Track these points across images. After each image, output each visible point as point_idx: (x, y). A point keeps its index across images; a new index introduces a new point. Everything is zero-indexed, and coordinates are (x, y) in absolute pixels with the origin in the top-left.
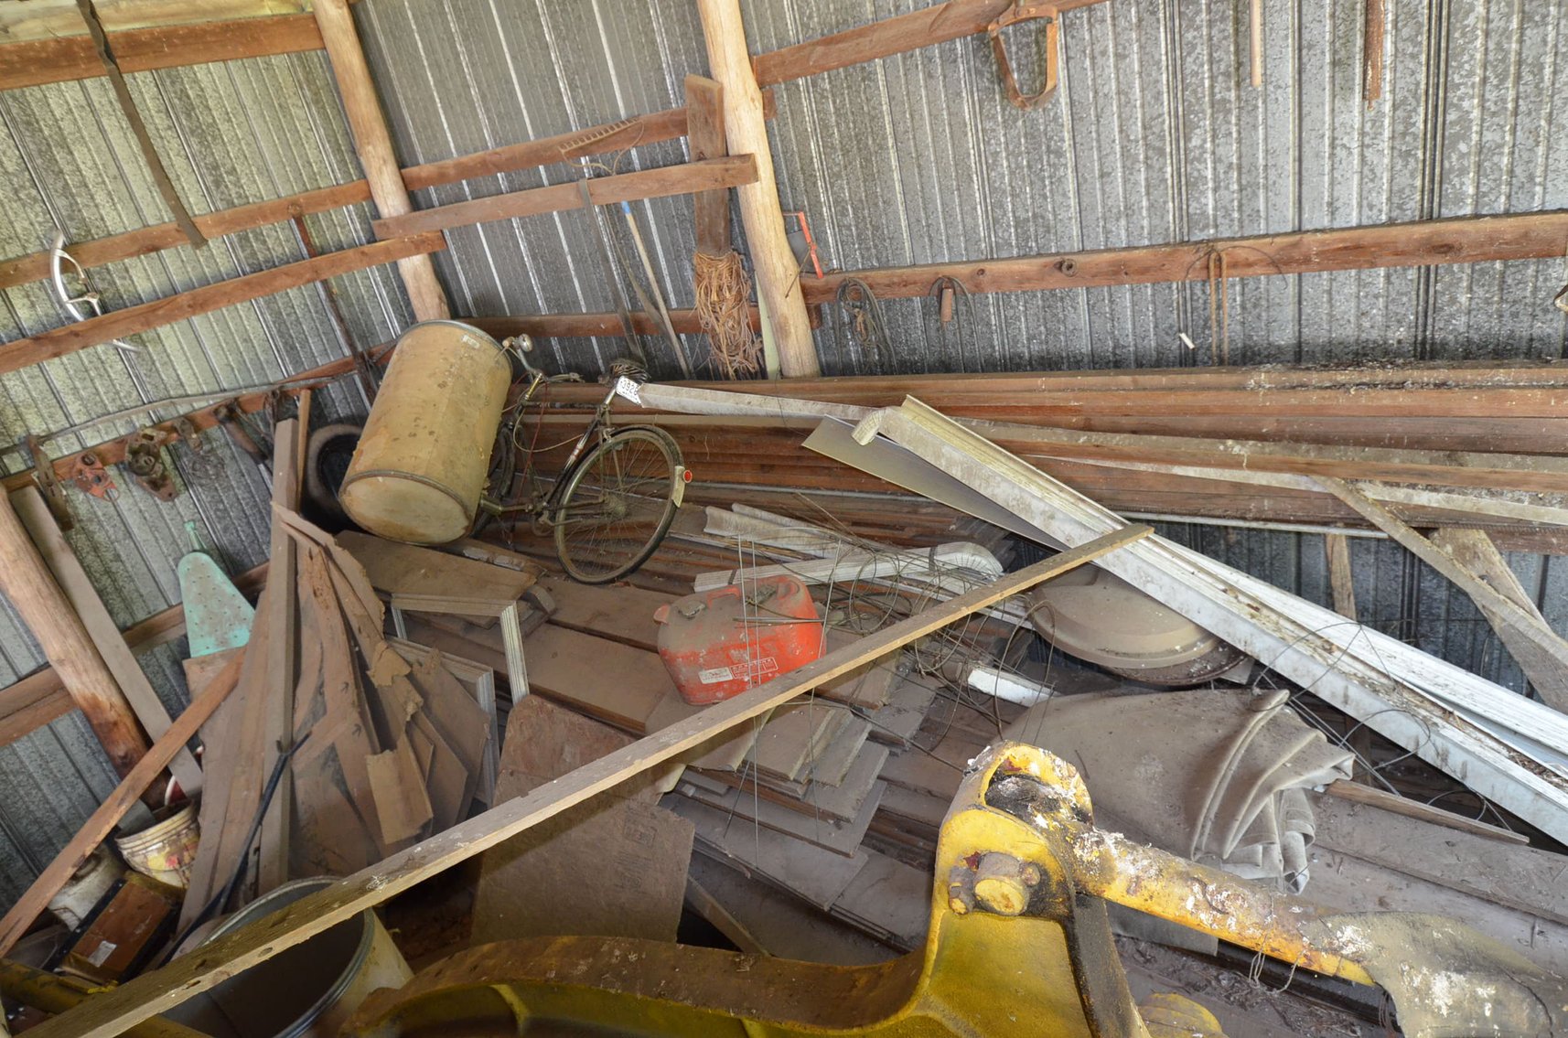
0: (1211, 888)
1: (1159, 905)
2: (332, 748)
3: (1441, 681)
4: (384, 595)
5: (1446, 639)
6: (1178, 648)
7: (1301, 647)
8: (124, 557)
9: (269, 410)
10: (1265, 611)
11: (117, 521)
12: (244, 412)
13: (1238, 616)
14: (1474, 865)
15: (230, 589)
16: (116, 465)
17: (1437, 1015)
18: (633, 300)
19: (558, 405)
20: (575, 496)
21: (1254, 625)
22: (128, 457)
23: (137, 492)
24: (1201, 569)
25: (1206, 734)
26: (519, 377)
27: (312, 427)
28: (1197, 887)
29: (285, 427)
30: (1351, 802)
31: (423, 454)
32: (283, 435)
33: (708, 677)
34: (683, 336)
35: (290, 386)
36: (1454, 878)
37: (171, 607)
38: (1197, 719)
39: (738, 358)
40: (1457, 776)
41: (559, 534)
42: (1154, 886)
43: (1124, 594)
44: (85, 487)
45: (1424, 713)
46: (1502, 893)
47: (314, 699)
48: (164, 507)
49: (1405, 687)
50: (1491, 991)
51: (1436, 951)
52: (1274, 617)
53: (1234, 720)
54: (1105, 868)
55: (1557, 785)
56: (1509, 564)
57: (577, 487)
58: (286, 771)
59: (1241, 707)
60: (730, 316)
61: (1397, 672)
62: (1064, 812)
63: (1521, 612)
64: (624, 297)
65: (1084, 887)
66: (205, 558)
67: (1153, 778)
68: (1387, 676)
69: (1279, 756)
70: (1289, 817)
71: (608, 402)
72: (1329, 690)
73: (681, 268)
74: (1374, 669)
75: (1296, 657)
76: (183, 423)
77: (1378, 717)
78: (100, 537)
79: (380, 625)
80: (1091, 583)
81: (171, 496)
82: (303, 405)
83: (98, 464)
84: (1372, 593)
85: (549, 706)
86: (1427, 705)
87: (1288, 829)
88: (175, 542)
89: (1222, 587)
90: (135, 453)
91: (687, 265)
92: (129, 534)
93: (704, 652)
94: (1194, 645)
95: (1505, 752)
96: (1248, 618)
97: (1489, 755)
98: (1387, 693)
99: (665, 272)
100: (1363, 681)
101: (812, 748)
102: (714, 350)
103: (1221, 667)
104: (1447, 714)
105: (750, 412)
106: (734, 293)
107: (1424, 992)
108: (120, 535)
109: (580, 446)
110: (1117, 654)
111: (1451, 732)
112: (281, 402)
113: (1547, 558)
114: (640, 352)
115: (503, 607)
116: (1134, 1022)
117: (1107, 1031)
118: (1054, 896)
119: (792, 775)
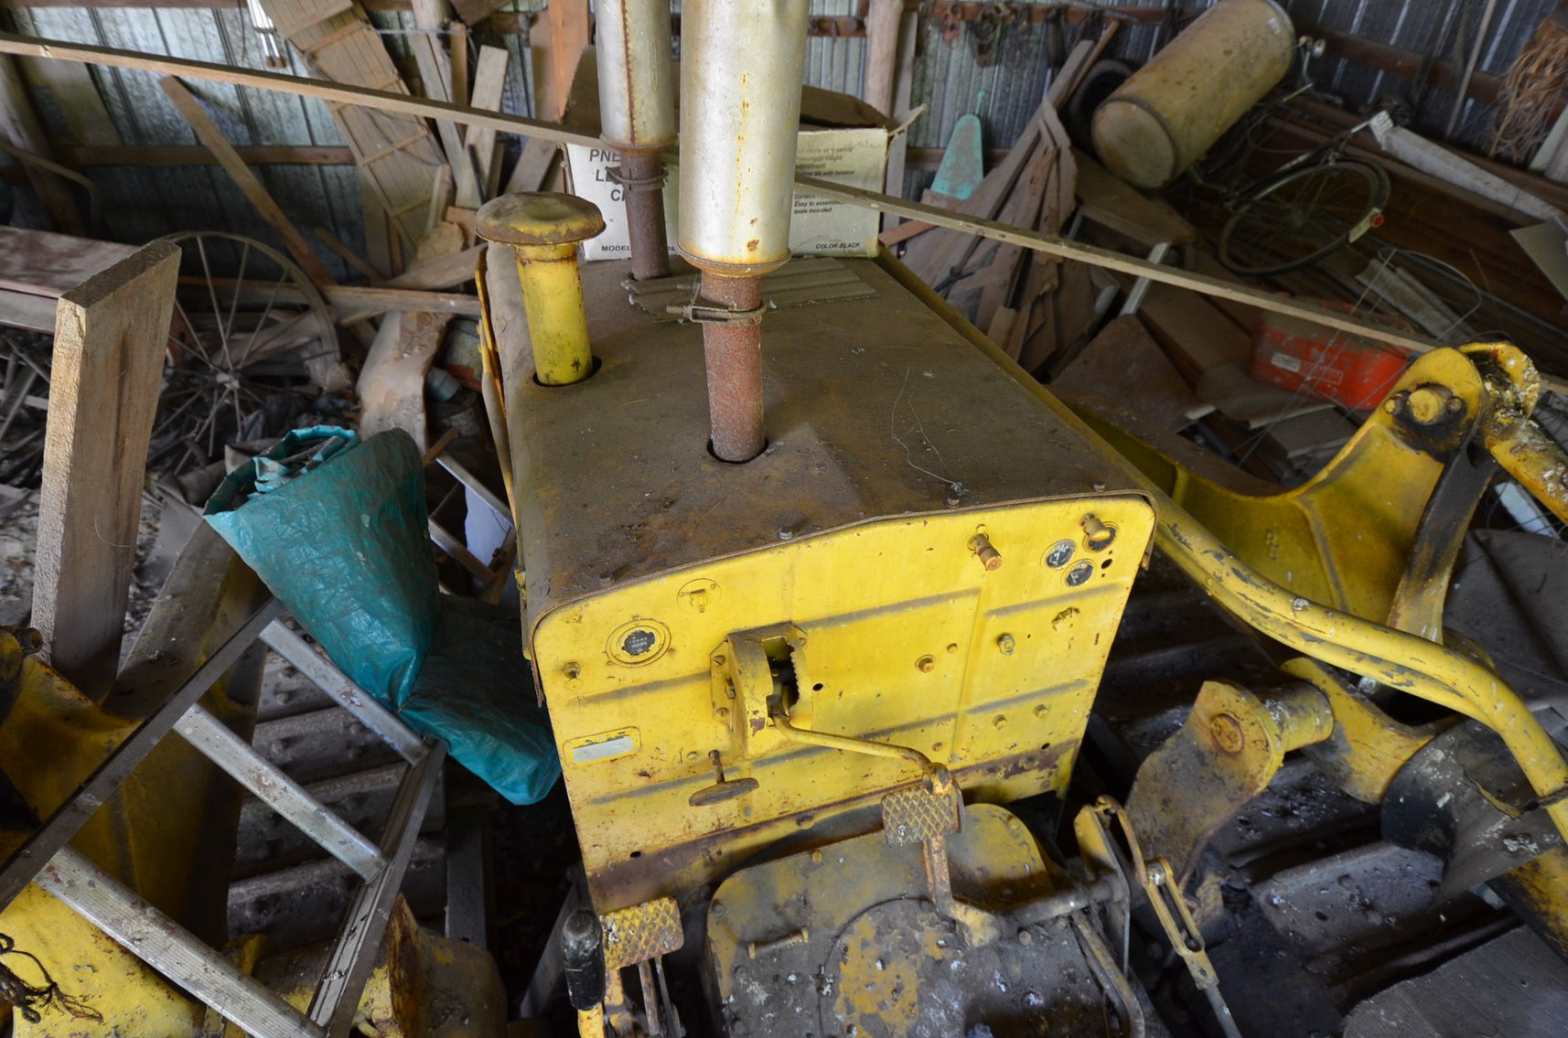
2: (981, 290)
4: (1079, 201)
8: (934, 95)
9: (1081, 28)
11: (944, 66)
12: (1066, 20)
15: (978, 155)
16: (968, 23)
18: (1448, 47)
19: (1307, 116)
20: (1267, 198)
22: (979, 18)
23: (967, 51)
26: (1289, 81)
27: (1101, 56)
28: (1561, 468)
29: (1085, 45)
31: (1176, 103)
32: (1080, 52)
33: (1279, 361)
34: (1470, 102)
35: (1108, 13)
37: (938, 147)
39: (1510, 143)
41: (1231, 223)
42: (1532, 455)
44: (942, 30)
47: (989, 253)
48: (976, 69)
54: (1507, 431)
57: (1272, 192)
58: (946, 289)
60: (1534, 97)
62: (1509, 395)
64: (1440, 42)
65: (1483, 437)
66: (977, 123)
71: (1355, 130)
73: (1520, 31)
76: (1024, 9)
78: (930, 72)
79: (1062, 219)
81: (984, 64)
82: (1106, 34)
83: (959, 16)
85: (1143, 330)
88: (966, 101)
90: (984, 18)
91: (1529, 30)
92: (945, 80)
93: (1291, 338)
99: (1501, 30)
102: (1490, 126)
105: (1481, 192)
106: (1557, 74)
108: (941, 77)
109: (1301, 159)
112: (1095, 20)
114: (1416, 97)
115: (1160, 241)
116: (1441, 577)
117: (1421, 549)
118: (1459, 430)
119: (1291, 455)
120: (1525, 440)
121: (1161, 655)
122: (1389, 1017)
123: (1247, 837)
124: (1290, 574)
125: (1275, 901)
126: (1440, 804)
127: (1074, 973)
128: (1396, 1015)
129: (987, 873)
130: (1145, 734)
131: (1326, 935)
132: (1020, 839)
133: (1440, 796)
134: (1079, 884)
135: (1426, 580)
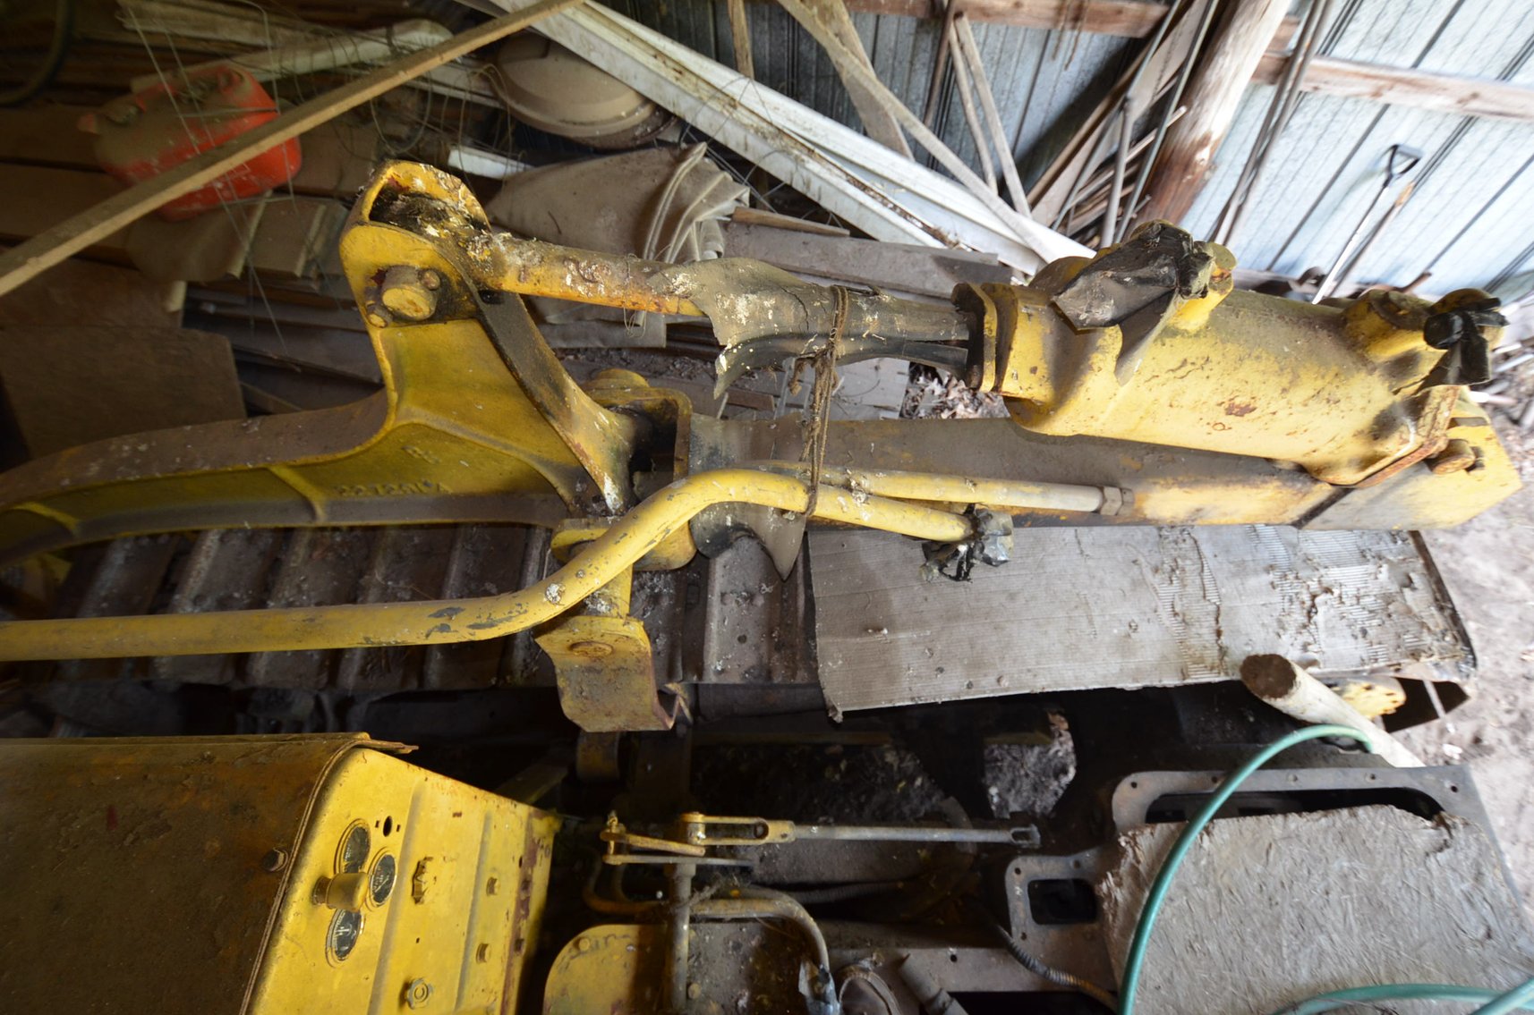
0: (583, 264)
1: (546, 286)
3: (807, 126)
5: (817, 96)
6: (623, 114)
7: (714, 104)
10: (687, 74)
13: (666, 80)
14: (818, 255)
17: (739, 325)
21: (678, 87)
24: (634, 36)
25: (647, 185)
28: (572, 266)
30: (746, 224)
36: (807, 266)
38: (639, 173)
40: (815, 199)
42: (539, 272)
43: (573, 64)
45: (796, 152)
46: (833, 271)
49: (784, 133)
50: (773, 302)
51: (740, 282)
52: (694, 79)
53: (666, 170)
54: (497, 263)
55: (873, 197)
56: (855, 24)
59: (672, 159)
61: (779, 121)
62: (455, 221)
63: (857, 61)
65: (485, 284)
67: (610, 226)
68: (771, 124)
69: (698, 194)
70: (706, 241)
72: (733, 138)
74: (764, 120)
75: (710, 113)
77: (767, 159)
80: (544, 55)
84: (768, 58)
86: (799, 146)
87: (706, 249)
89: (653, 52)
94: (635, 111)
95: (844, 177)
96: (674, 81)
97: (834, 180)
98: (773, 139)
100: (757, 131)
101: (312, 244)
103: (658, 128)
104: (811, 152)
107: (731, 311)
110: (575, 123)
111: (813, 165)
113: (878, 18)
116: (568, 387)
117: (541, 396)
118: (459, 296)
119: (298, 273)
120: (519, 262)
121: (451, 582)
122: (835, 663)
123: (660, 648)
124: (462, 462)
125: (719, 668)
126: (729, 524)
127: (734, 942)
128: (835, 655)
129: (620, 1002)
130: (525, 660)
131: (757, 648)
132: (601, 942)
133: (725, 520)
134: (671, 910)
135: (564, 402)
